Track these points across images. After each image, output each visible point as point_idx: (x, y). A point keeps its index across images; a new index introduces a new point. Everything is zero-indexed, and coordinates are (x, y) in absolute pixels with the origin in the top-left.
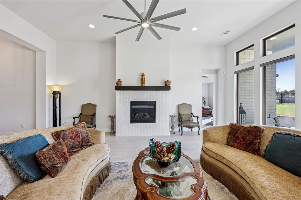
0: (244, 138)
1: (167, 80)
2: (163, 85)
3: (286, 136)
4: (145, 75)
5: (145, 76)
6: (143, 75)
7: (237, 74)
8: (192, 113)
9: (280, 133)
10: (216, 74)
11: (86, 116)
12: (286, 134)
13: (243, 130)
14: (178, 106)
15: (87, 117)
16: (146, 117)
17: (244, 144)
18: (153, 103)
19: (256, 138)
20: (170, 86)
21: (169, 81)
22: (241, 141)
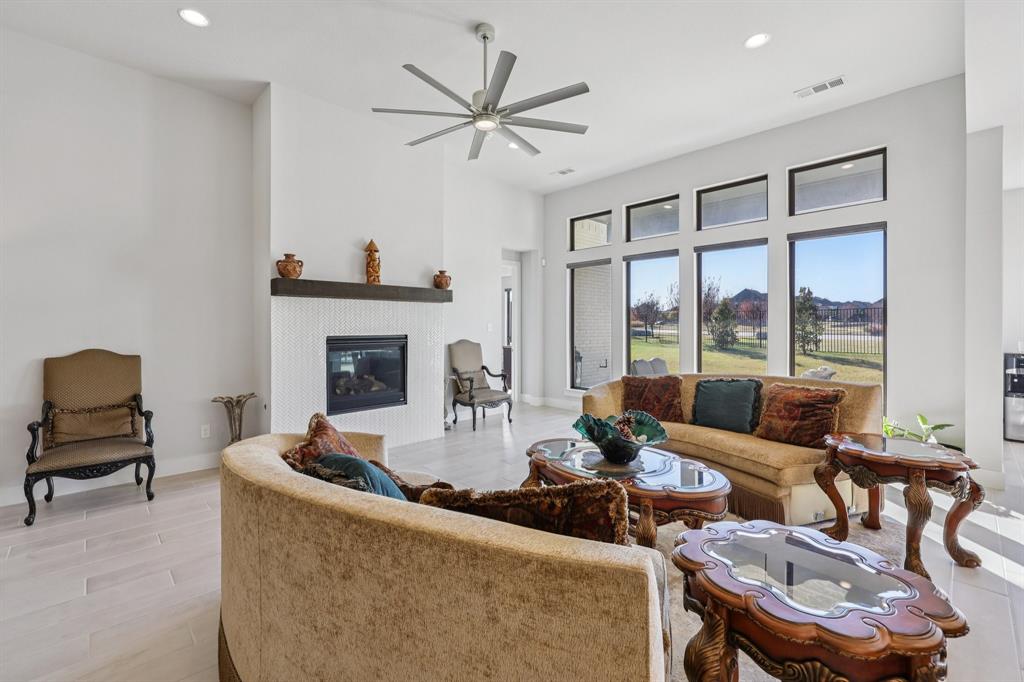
0: (658, 400)
1: (441, 272)
2: (426, 284)
3: (719, 383)
4: (379, 248)
5: (377, 251)
6: (371, 250)
7: (573, 268)
8: (484, 368)
9: (709, 381)
10: (519, 263)
11: (90, 411)
12: (717, 381)
13: (654, 385)
14: (450, 348)
15: (94, 415)
16: (374, 389)
17: (660, 409)
18: (402, 343)
19: (675, 396)
20: (449, 289)
21: (446, 274)
22: (654, 406)
